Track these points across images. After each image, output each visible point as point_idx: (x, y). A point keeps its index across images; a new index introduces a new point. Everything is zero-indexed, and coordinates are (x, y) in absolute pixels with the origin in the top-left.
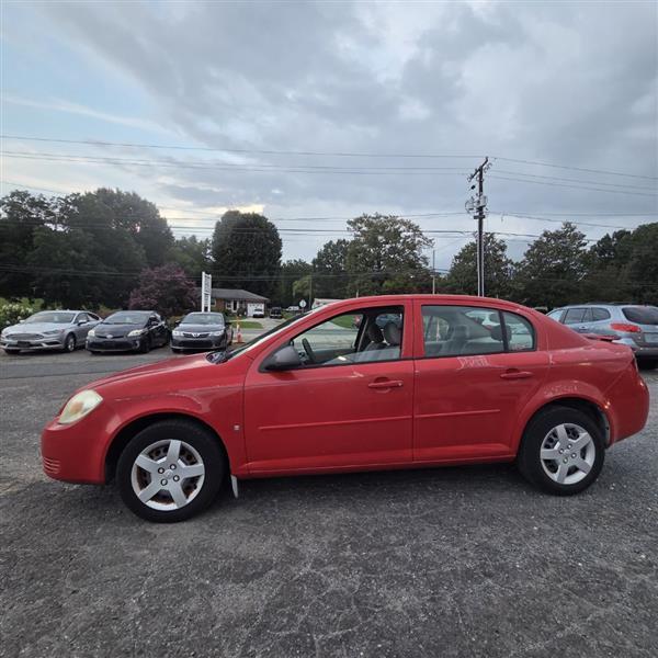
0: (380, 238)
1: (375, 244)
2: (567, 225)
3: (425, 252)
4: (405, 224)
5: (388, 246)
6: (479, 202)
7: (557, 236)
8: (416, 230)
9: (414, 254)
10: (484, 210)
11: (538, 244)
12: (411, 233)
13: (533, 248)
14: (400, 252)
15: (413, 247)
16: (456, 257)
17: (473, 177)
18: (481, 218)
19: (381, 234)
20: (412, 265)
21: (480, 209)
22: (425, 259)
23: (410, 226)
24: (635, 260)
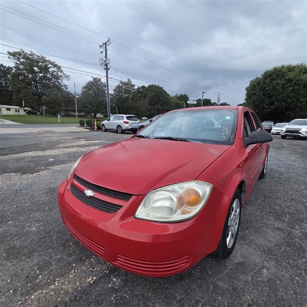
0: (35, 68)
1: (33, 72)
2: (129, 80)
3: (65, 82)
4: (51, 63)
5: (41, 75)
6: (106, 61)
7: (125, 84)
8: (59, 68)
9: (59, 82)
10: (108, 65)
11: (119, 87)
12: (55, 69)
13: (117, 88)
14: (49, 79)
15: (57, 78)
16: (84, 87)
17: (101, 46)
18: (107, 69)
19: (35, 66)
20: (58, 88)
21: (106, 65)
22: (65, 86)
23: (55, 66)
24: (149, 98)
